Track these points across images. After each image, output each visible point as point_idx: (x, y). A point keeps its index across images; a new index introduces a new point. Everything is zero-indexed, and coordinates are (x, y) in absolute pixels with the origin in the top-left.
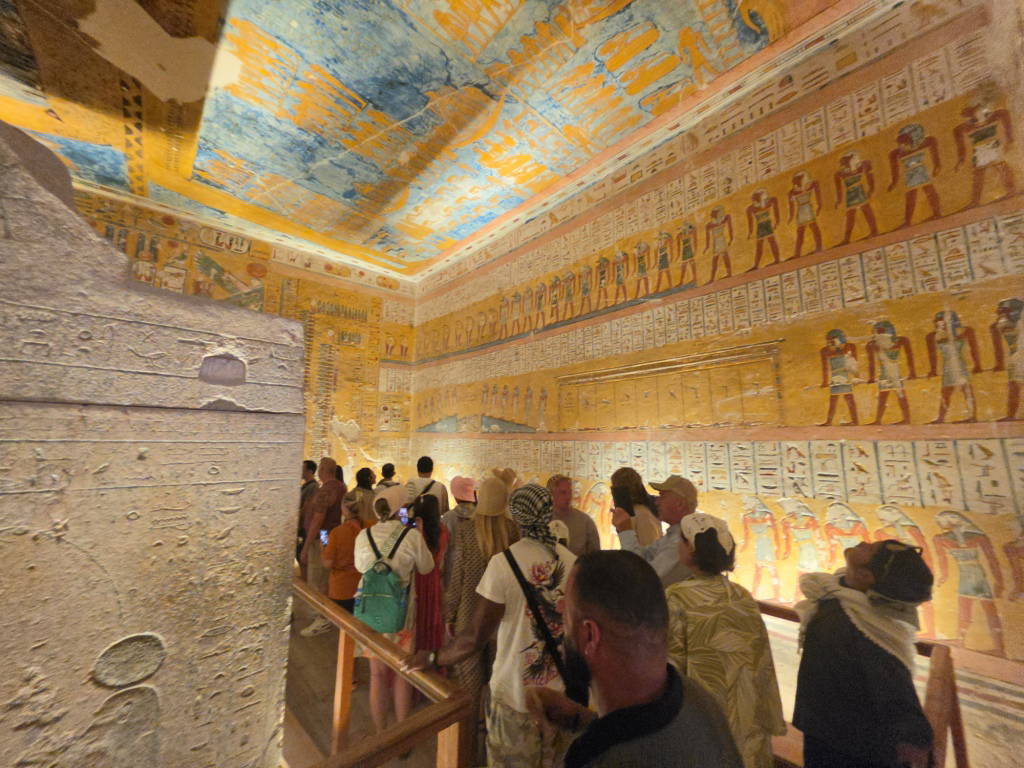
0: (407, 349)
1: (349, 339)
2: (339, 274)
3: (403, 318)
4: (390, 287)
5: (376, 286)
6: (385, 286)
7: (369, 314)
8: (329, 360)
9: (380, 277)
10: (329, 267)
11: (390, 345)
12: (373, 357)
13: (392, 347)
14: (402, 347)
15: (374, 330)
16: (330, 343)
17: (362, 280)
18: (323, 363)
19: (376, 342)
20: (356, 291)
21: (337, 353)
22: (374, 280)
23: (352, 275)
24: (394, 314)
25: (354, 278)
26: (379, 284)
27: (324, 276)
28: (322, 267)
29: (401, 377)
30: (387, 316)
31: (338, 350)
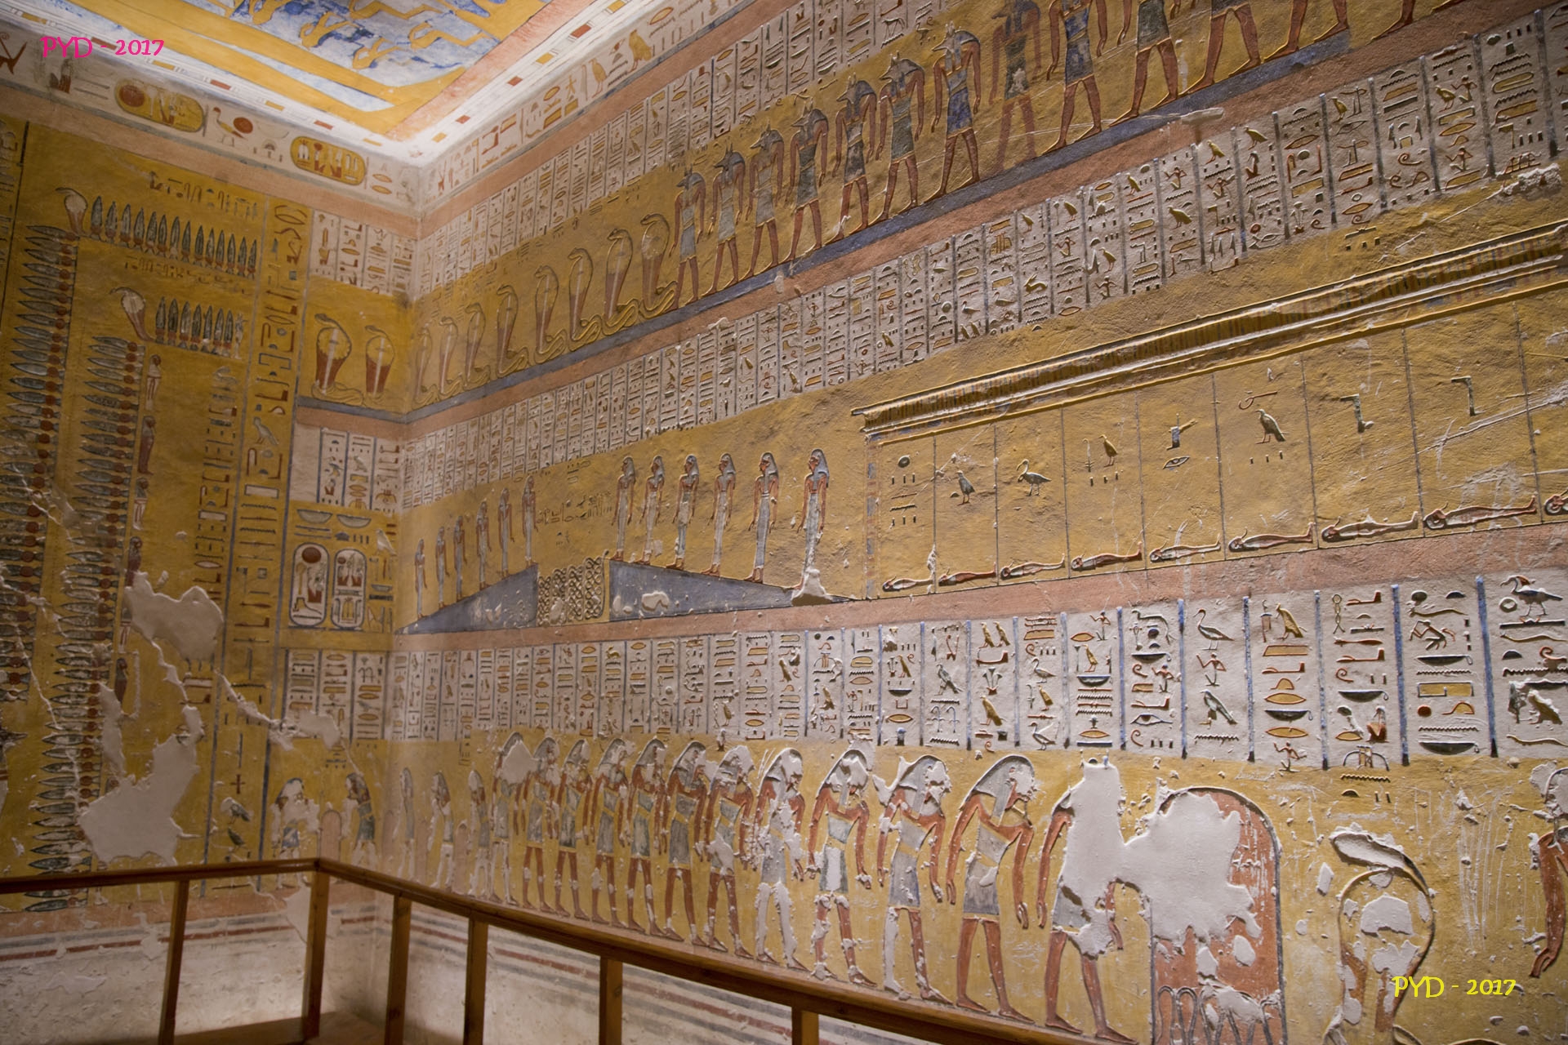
0: (385, 370)
1: (196, 330)
2: (169, 121)
3: (377, 272)
4: (337, 174)
5: (289, 165)
6: (318, 168)
7: (264, 257)
8: (127, 392)
9: (304, 141)
10: (131, 96)
11: (332, 355)
12: (277, 391)
13: (338, 363)
14: (371, 366)
15: (278, 303)
16: (129, 334)
17: (244, 146)
18: (107, 402)
19: (283, 343)
20: (222, 180)
21: (153, 370)
22: (284, 147)
23: (211, 125)
24: (349, 259)
25: (215, 136)
26: (301, 163)
27: (119, 121)
28: (111, 95)
29: (365, 459)
30: (324, 261)
31: (157, 361)
